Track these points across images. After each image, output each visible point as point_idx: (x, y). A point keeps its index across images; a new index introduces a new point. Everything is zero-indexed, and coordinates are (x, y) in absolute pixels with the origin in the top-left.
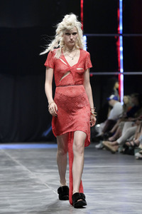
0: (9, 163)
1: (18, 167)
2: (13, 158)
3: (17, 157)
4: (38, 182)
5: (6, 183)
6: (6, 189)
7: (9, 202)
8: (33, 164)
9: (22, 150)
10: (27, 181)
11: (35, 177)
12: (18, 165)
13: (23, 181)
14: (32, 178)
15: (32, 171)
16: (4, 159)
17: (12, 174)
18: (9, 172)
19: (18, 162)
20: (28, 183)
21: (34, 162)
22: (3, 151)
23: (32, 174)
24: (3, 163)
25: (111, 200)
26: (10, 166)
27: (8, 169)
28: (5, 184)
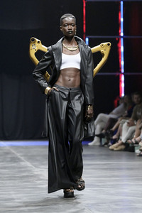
0: (15, 160)
1: (22, 164)
2: (18, 155)
3: (21, 154)
4: (42, 178)
5: (12, 178)
6: (11, 185)
7: (14, 196)
8: (37, 160)
9: (26, 147)
10: (32, 176)
11: (39, 173)
12: (23, 161)
13: (27, 176)
14: (36, 173)
15: (36, 166)
16: (9, 156)
17: (17, 170)
18: (14, 168)
19: (22, 158)
20: (32, 179)
21: (38, 158)
22: (8, 148)
23: (36, 170)
24: (9, 159)
25: (112, 194)
26: (15, 162)
27: (13, 165)
28: (10, 180)
